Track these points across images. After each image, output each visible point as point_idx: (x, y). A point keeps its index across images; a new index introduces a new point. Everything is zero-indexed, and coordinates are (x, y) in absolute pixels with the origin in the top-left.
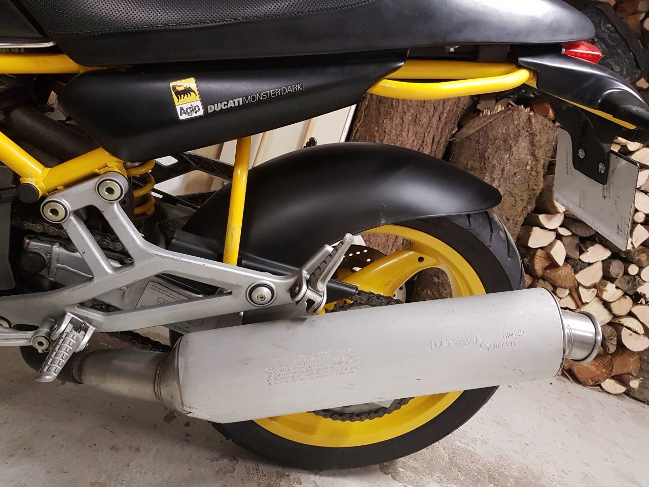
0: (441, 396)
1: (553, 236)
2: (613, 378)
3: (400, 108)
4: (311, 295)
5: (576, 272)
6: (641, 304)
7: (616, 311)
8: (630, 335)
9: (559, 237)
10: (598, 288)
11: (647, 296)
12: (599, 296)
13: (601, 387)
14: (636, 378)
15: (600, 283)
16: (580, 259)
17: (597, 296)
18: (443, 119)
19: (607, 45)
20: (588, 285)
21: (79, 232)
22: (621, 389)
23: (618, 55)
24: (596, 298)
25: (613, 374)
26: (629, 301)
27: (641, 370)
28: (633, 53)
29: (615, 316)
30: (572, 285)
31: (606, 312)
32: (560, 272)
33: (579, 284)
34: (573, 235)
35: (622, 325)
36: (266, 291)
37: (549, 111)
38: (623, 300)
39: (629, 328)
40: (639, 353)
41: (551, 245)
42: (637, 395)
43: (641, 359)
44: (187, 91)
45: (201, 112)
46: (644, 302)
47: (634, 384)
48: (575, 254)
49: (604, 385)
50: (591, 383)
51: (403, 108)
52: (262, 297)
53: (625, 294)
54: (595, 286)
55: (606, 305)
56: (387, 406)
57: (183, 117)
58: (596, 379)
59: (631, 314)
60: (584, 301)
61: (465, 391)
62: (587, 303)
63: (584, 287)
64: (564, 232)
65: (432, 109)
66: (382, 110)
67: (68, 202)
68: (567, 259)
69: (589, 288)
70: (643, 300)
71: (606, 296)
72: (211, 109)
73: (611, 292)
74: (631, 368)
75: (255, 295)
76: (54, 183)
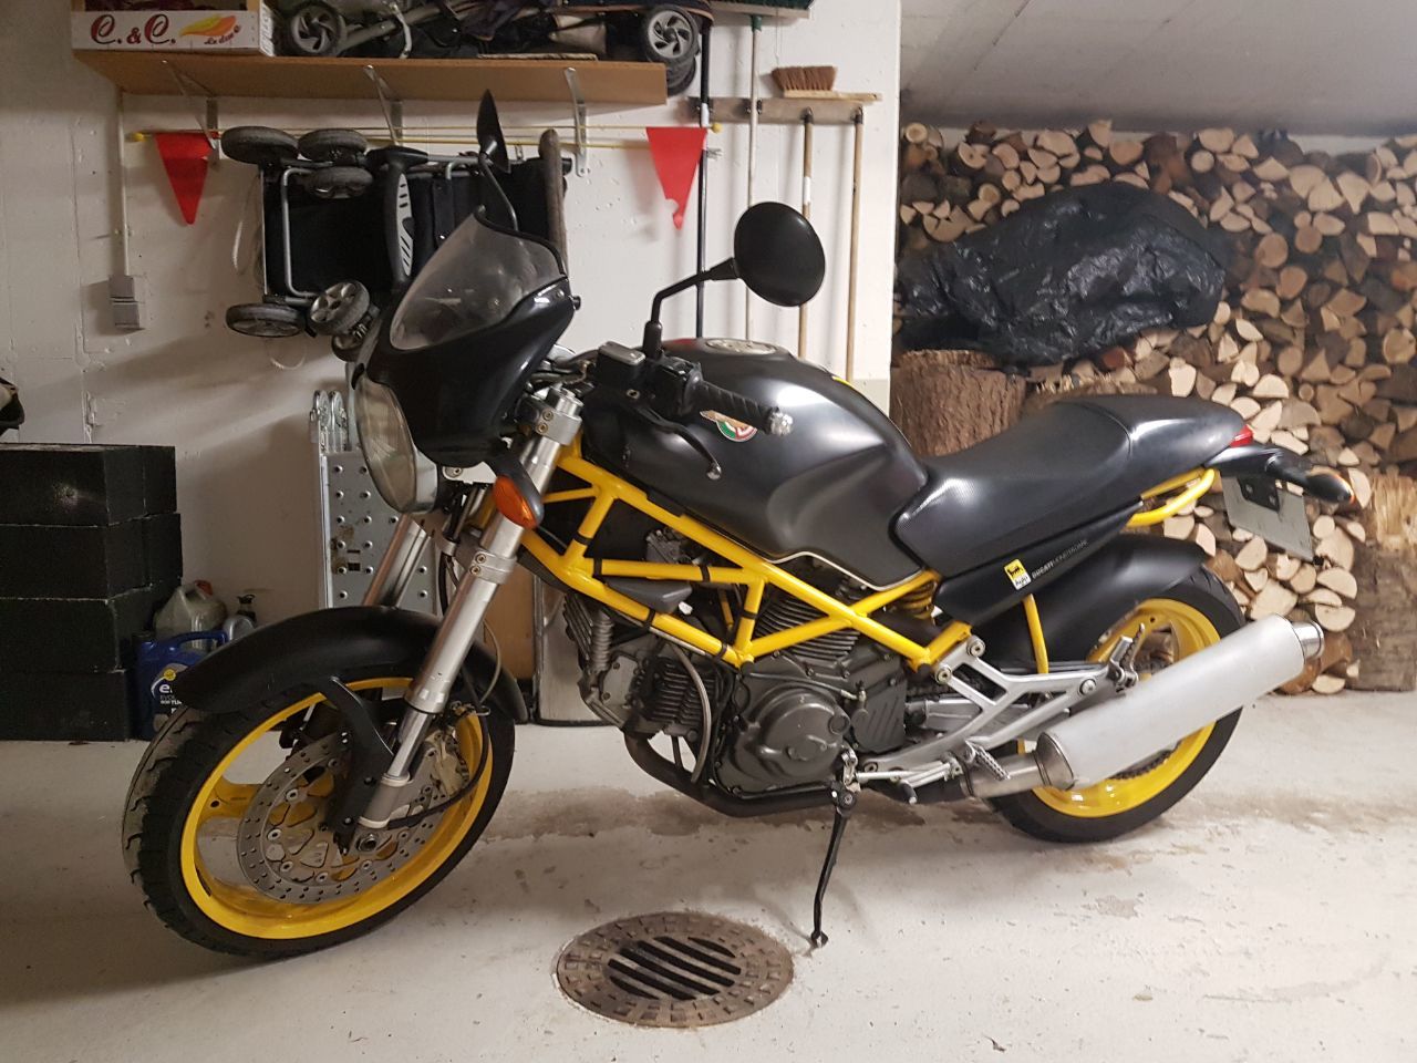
0: (1198, 733)
1: (1191, 521)
2: (1324, 673)
3: (951, 427)
4: (1128, 675)
5: (1234, 556)
6: (1326, 568)
7: (1300, 588)
8: (1327, 612)
9: (1198, 520)
10: (1268, 567)
11: (1331, 556)
12: (1272, 577)
13: (1313, 690)
14: (1353, 662)
15: (1268, 559)
16: (1234, 540)
17: (1269, 576)
18: (1005, 422)
19: (1174, 255)
20: (1254, 567)
21: (957, 684)
22: (1339, 683)
23: (1191, 263)
24: (1270, 581)
25: (1322, 669)
26: (1310, 571)
27: (1355, 651)
28: (1210, 254)
29: (1300, 595)
30: (1236, 574)
31: (1287, 593)
32: (1216, 564)
33: (1243, 570)
34: (1216, 511)
35: (1313, 604)
36: (1091, 683)
37: (1123, 357)
38: (1303, 572)
39: (1323, 604)
40: (1345, 631)
41: (1193, 533)
42: (1360, 685)
43: (1349, 638)
44: (1017, 569)
45: (1029, 580)
46: (1329, 565)
47: (1353, 671)
48: (1226, 535)
49: (1316, 686)
50: (1300, 689)
51: (955, 426)
52: (1091, 689)
53: (1303, 562)
54: (1263, 566)
55: (1285, 584)
56: (1172, 749)
57: (1018, 587)
58: (1305, 681)
59: (1318, 586)
60: (1256, 589)
61: (1218, 722)
62: (1260, 591)
63: (1251, 571)
64: (1204, 512)
65: (990, 413)
66: (927, 435)
67: (948, 665)
68: (1218, 544)
69: (1257, 570)
70: (1326, 563)
71: (1281, 574)
72: (1034, 576)
73: (1285, 566)
74: (1342, 652)
75: (1085, 689)
76: (936, 656)
